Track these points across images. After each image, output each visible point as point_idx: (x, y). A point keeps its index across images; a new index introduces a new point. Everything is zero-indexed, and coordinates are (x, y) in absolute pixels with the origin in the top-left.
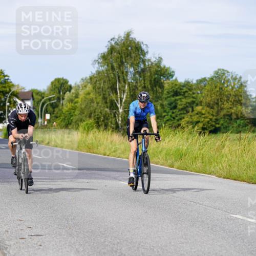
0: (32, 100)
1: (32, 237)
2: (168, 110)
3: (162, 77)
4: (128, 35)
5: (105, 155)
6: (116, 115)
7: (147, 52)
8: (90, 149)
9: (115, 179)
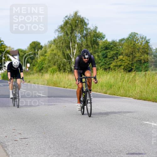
0: (18, 55)
1: (22, 140)
2: (102, 58)
3: (98, 39)
4: (76, 13)
5: (64, 88)
6: (71, 63)
7: (88, 24)
8: (55, 84)
9: (71, 102)
